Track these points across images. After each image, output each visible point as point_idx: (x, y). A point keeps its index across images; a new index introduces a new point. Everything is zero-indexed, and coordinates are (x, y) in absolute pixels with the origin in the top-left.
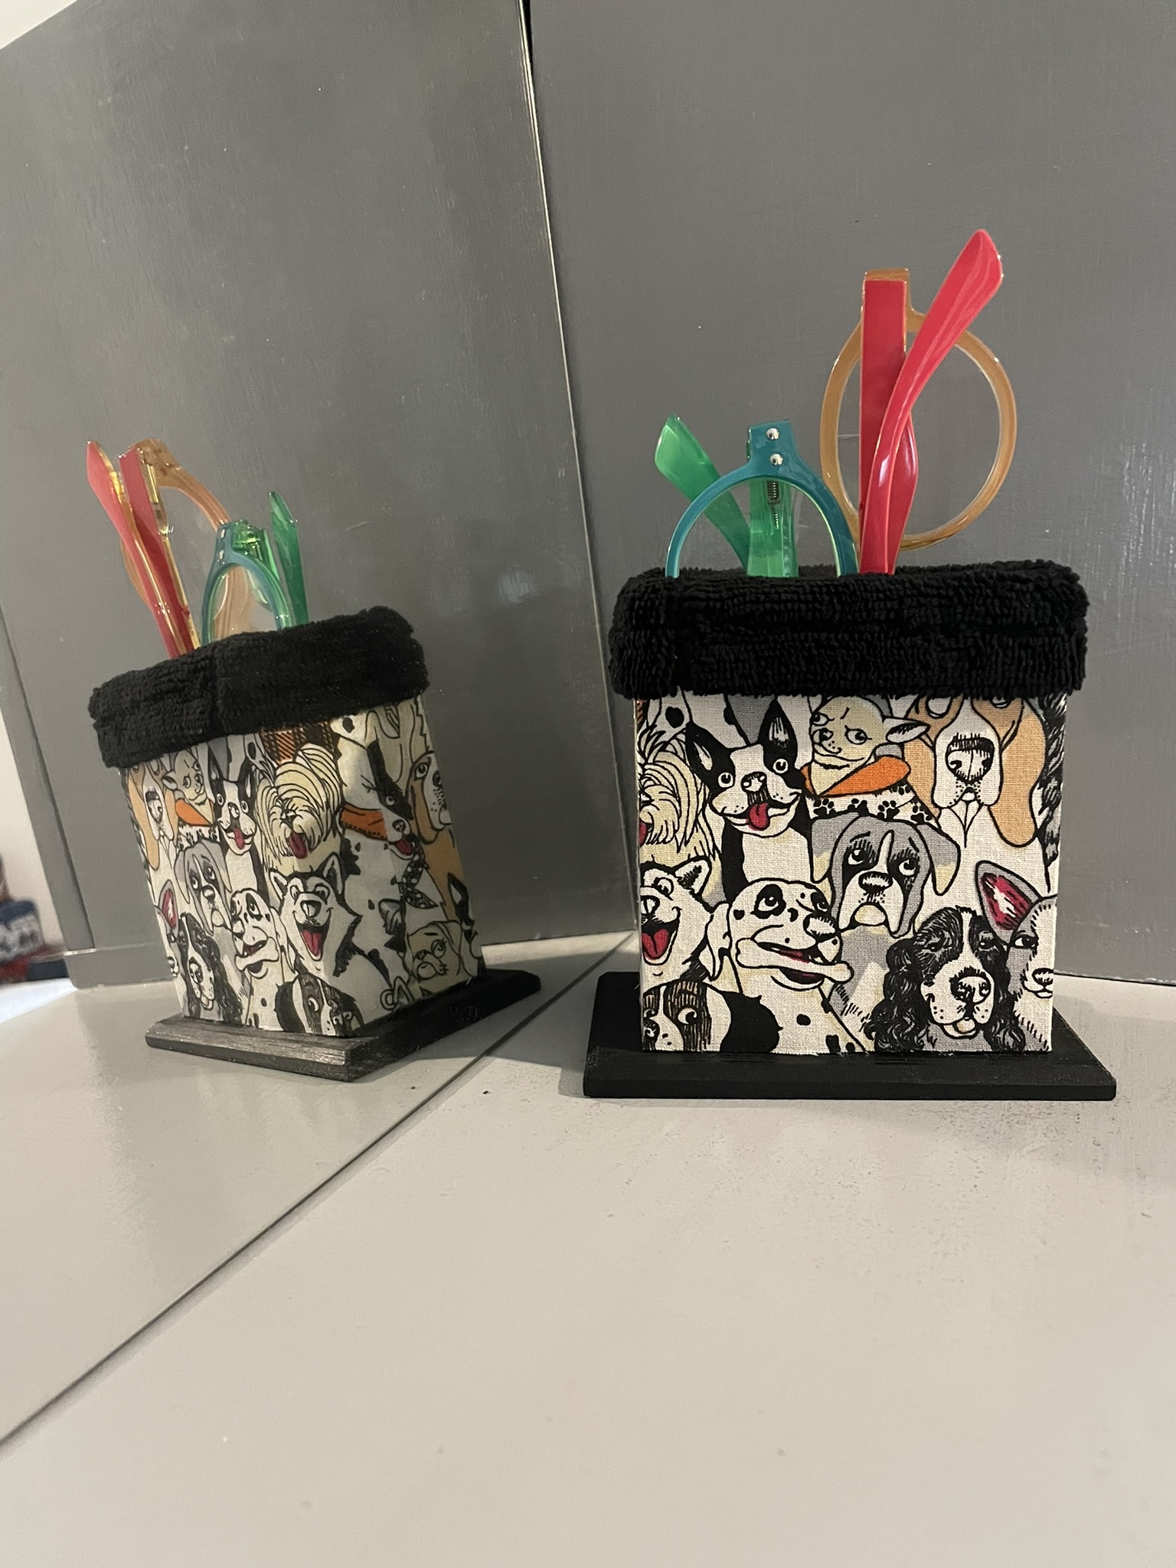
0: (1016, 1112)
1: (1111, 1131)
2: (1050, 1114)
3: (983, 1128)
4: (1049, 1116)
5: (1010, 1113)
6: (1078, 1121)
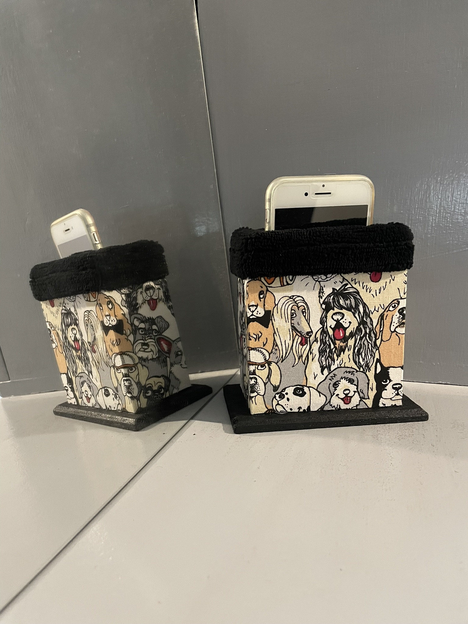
5: (399, 435)
6: (424, 437)
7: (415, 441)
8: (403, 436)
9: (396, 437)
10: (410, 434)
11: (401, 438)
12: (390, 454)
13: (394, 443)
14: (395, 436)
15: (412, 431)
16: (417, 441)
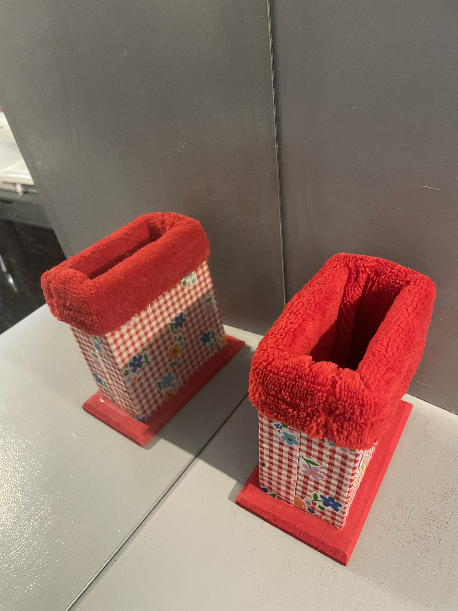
0: (416, 533)
1: (449, 556)
2: (429, 537)
3: (399, 541)
4: (428, 538)
5: (413, 533)
6: (439, 544)
7: (425, 550)
8: (417, 536)
9: (409, 537)
10: (427, 534)
11: (413, 540)
12: (388, 566)
13: (401, 546)
14: (409, 533)
15: (430, 530)
16: (427, 551)
